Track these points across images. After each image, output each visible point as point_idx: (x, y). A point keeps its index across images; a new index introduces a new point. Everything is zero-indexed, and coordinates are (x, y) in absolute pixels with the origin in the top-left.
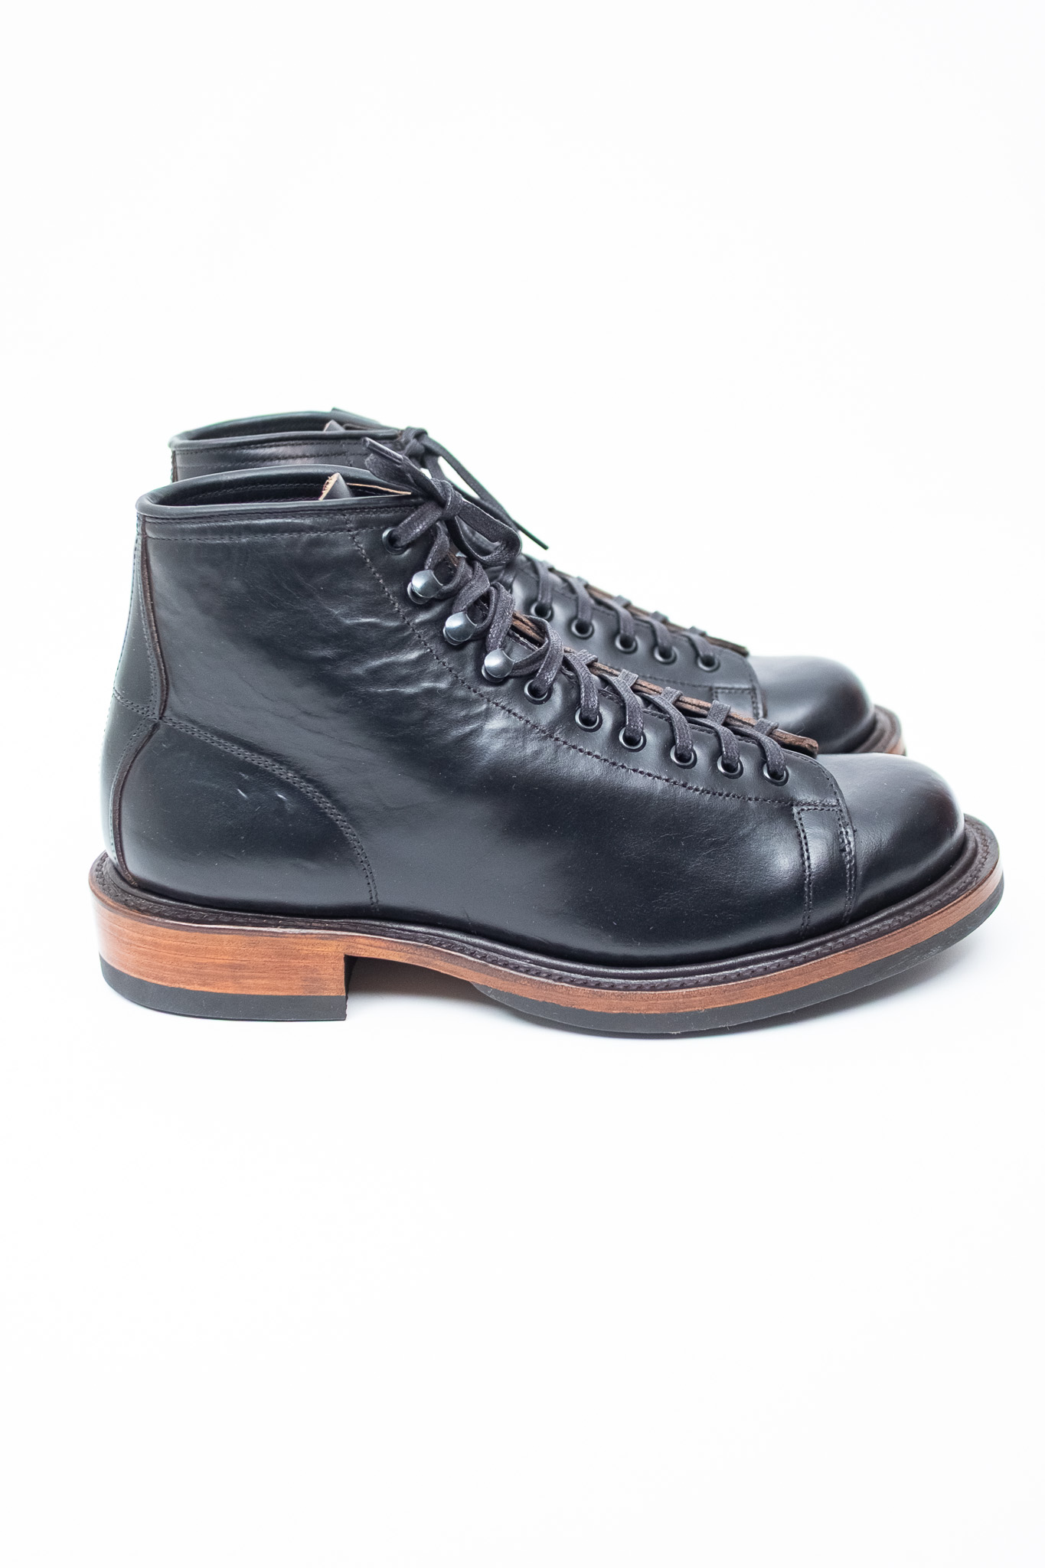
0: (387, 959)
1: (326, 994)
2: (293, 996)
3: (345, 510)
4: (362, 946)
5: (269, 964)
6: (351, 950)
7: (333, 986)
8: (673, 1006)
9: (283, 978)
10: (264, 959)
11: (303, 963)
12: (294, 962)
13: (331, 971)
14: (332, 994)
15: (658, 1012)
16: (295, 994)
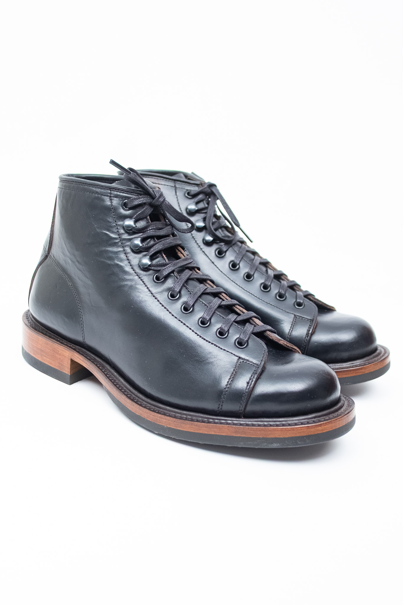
0: (82, 365)
1: (64, 372)
2: (55, 369)
3: (112, 189)
4: (76, 357)
5: (50, 353)
6: (73, 357)
7: (66, 369)
8: (155, 420)
9: (54, 361)
10: (49, 351)
11: (59, 357)
12: (57, 355)
13: (66, 363)
14: (66, 373)
15: (150, 420)
16: (56, 368)
